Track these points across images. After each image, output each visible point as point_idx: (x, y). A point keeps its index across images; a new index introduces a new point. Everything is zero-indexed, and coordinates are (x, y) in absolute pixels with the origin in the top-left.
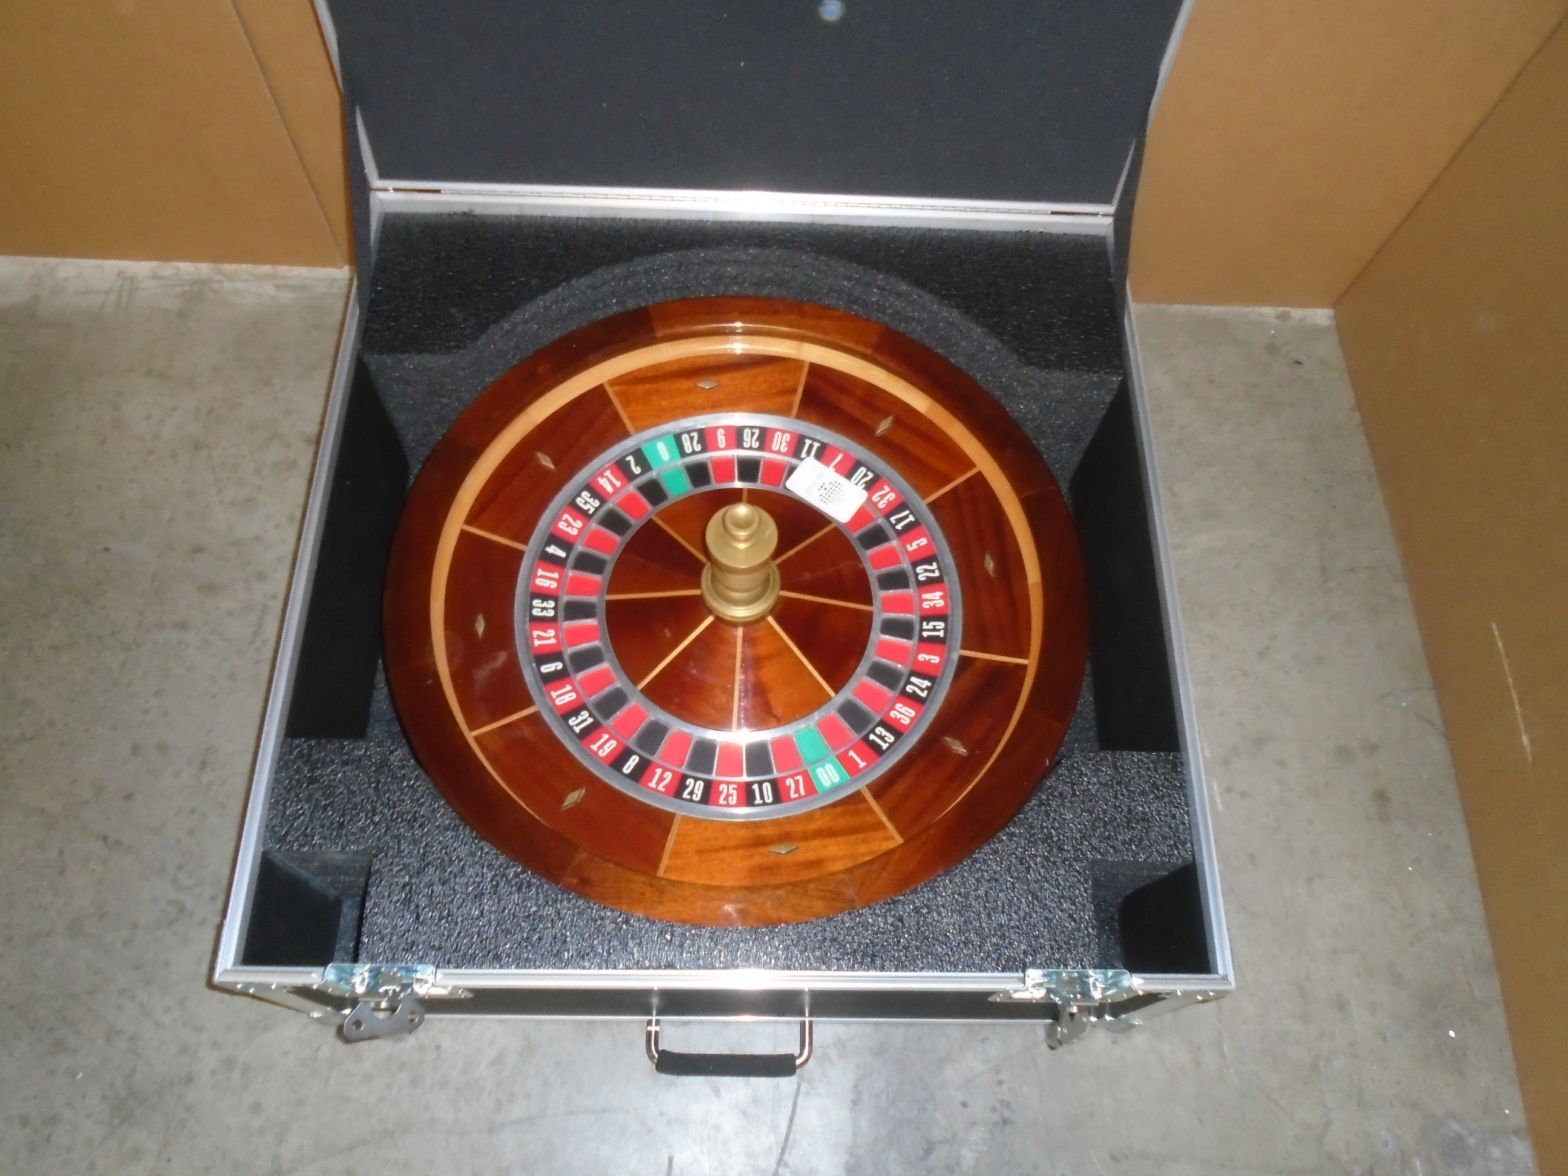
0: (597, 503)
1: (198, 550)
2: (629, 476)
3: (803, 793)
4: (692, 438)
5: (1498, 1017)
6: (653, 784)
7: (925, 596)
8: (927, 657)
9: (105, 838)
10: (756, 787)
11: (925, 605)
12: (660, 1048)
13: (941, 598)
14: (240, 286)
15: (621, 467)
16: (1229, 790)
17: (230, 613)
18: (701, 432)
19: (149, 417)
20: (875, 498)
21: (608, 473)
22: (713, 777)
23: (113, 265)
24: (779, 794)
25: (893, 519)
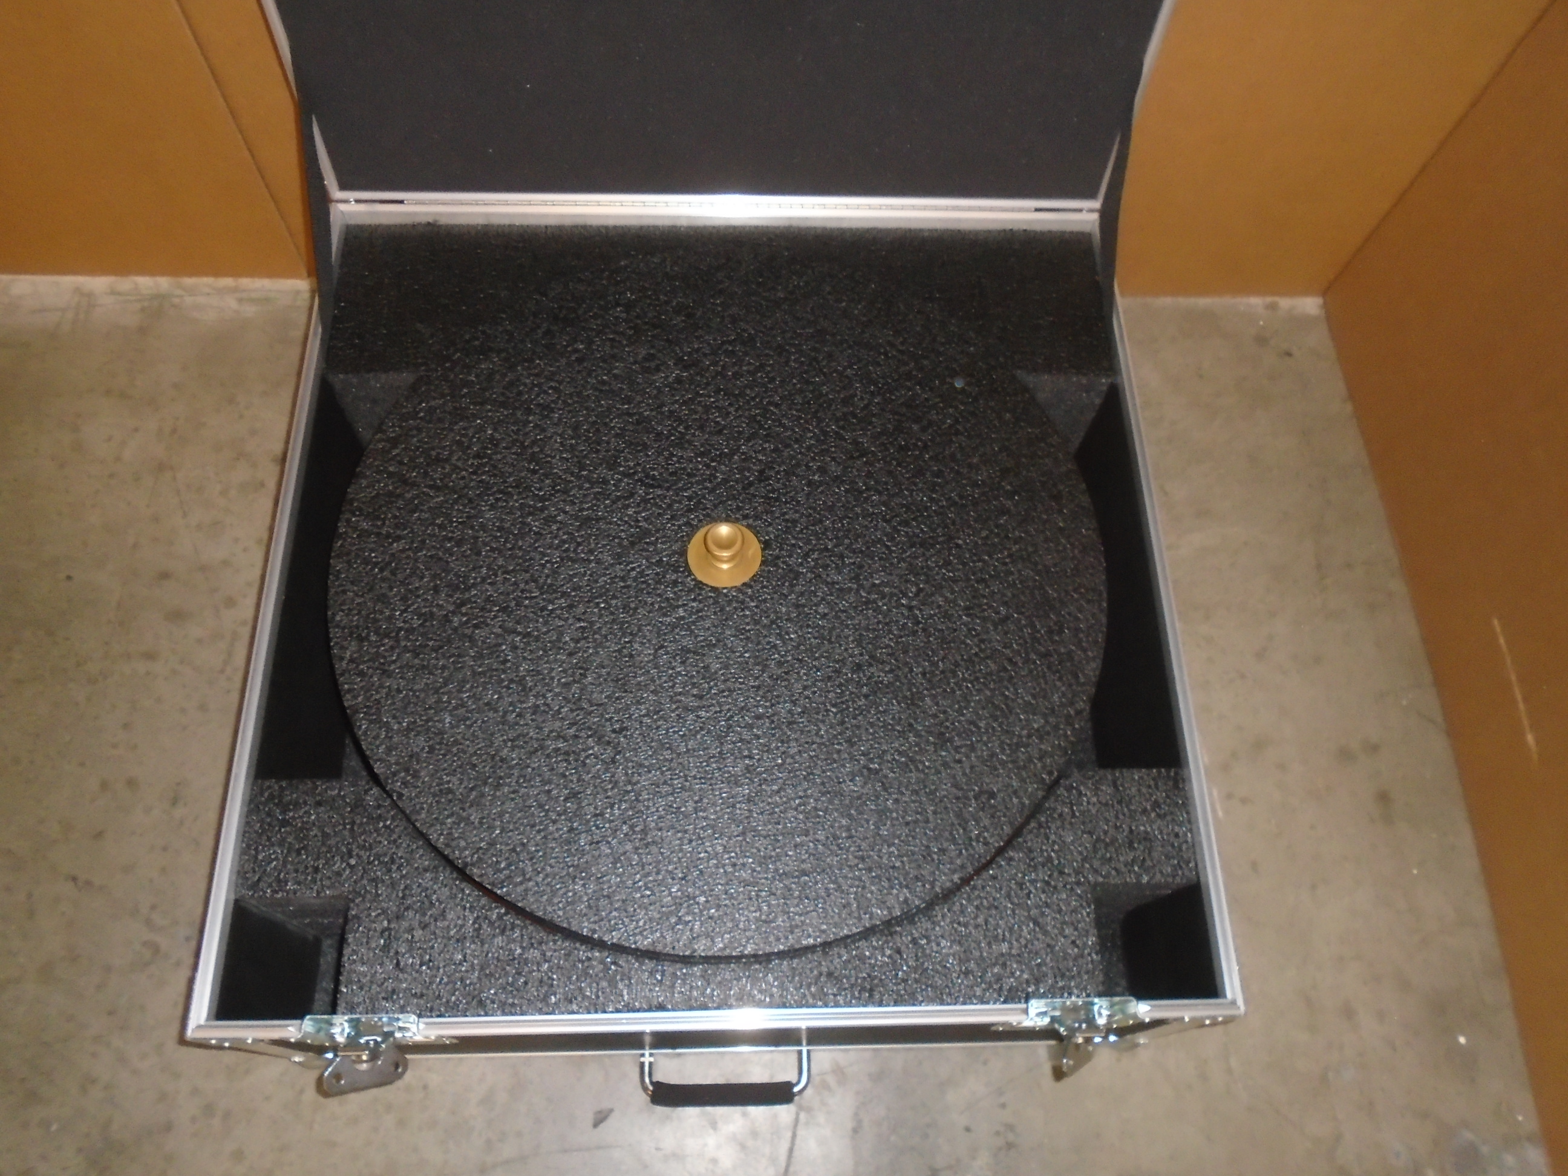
1: (165, 576)
5: (1507, 1023)
9: (74, 879)
12: (654, 1080)
14: (201, 300)
16: (1229, 796)
17: (200, 641)
19: (110, 439)
23: (69, 281)
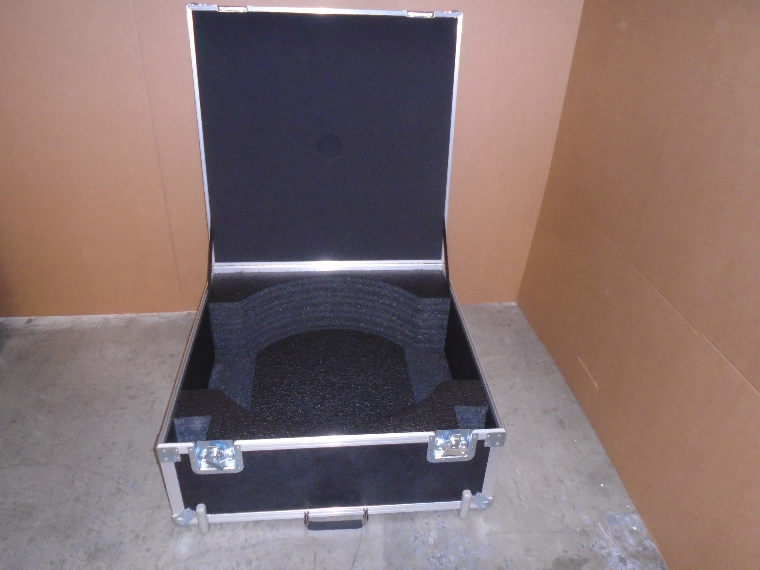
12: (310, 521)
17: (141, 404)
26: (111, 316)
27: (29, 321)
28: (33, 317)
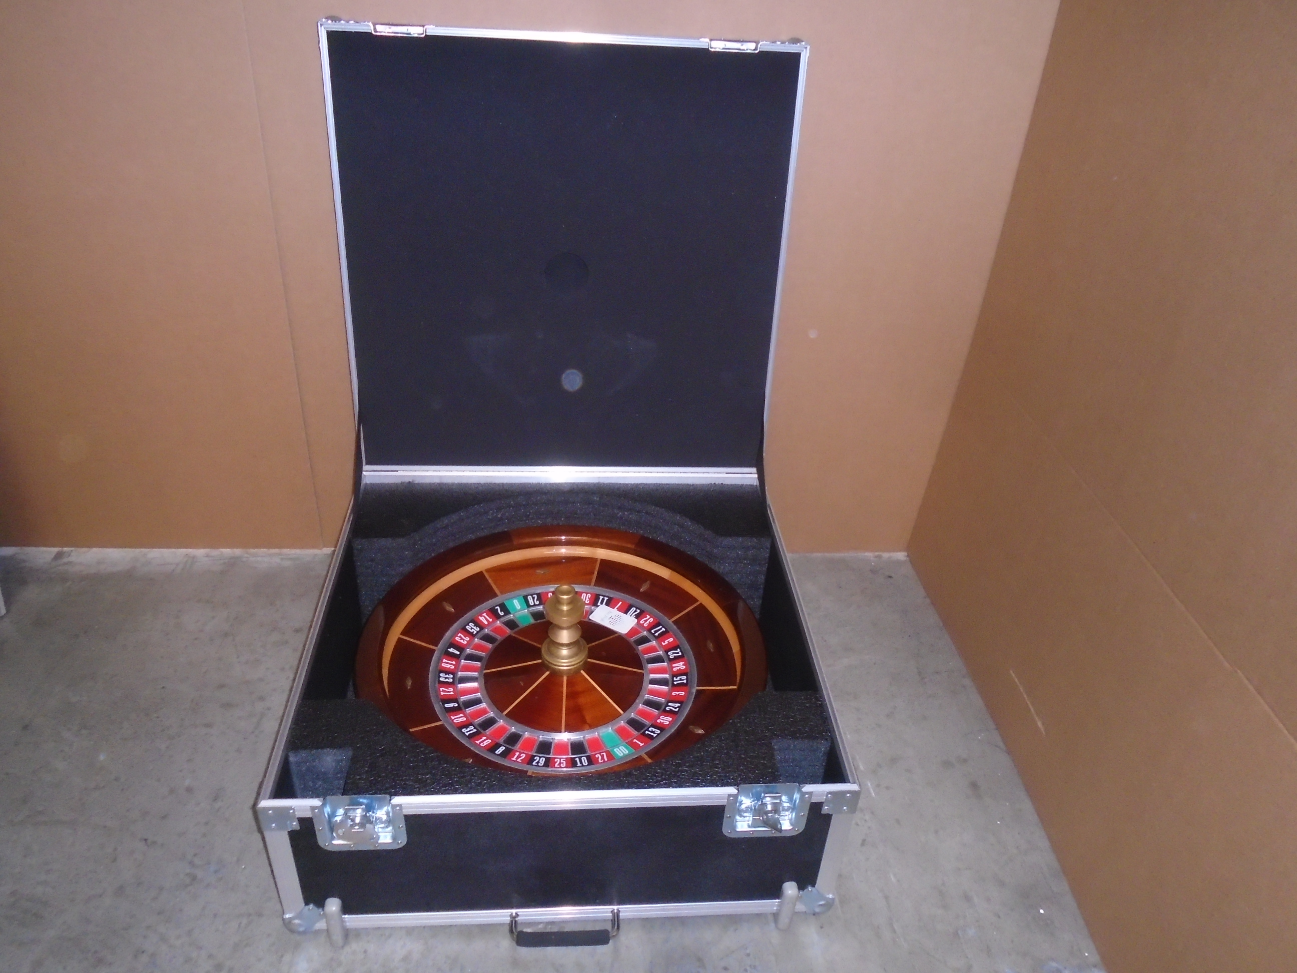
0: (478, 629)
1: (222, 686)
2: (498, 617)
3: (606, 760)
4: (533, 598)
5: (1069, 900)
6: (514, 759)
7: (674, 665)
8: (677, 693)
10: (577, 759)
11: (675, 669)
12: (519, 930)
13: (683, 665)
14: (259, 559)
15: (493, 612)
16: (878, 786)
18: (539, 595)
20: (641, 622)
21: (485, 614)
22: (551, 756)
24: (591, 760)
25: (653, 631)
26: (200, 552)
27: (59, 556)
28: (65, 549)
